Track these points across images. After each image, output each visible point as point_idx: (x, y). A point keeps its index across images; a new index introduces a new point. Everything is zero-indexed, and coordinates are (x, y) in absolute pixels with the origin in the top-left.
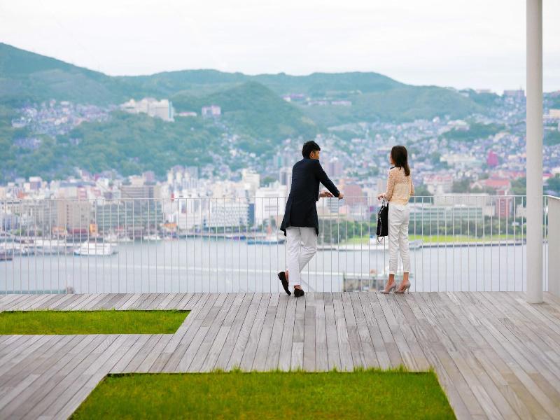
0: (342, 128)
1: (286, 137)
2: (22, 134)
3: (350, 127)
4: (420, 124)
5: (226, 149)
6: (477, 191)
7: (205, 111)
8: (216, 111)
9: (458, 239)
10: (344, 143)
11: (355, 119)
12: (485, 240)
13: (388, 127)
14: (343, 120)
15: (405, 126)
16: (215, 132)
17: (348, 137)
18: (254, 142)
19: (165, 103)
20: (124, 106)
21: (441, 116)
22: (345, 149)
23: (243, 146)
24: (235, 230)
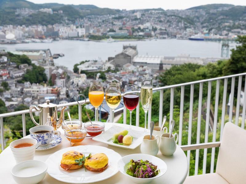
0: (88, 16)
1: (77, 18)
2: (18, 16)
3: (90, 16)
4: (105, 16)
5: (65, 20)
6: (124, 30)
7: (59, 12)
8: (62, 12)
9: (125, 40)
10: (90, 20)
11: (91, 14)
12: (130, 40)
13: (98, 16)
14: (88, 15)
15: (102, 16)
16: (62, 17)
17: (90, 18)
18: (71, 19)
19: (50, 10)
20: (40, 10)
21: (110, 14)
22: (90, 21)
23: (68, 20)
24: (76, 37)
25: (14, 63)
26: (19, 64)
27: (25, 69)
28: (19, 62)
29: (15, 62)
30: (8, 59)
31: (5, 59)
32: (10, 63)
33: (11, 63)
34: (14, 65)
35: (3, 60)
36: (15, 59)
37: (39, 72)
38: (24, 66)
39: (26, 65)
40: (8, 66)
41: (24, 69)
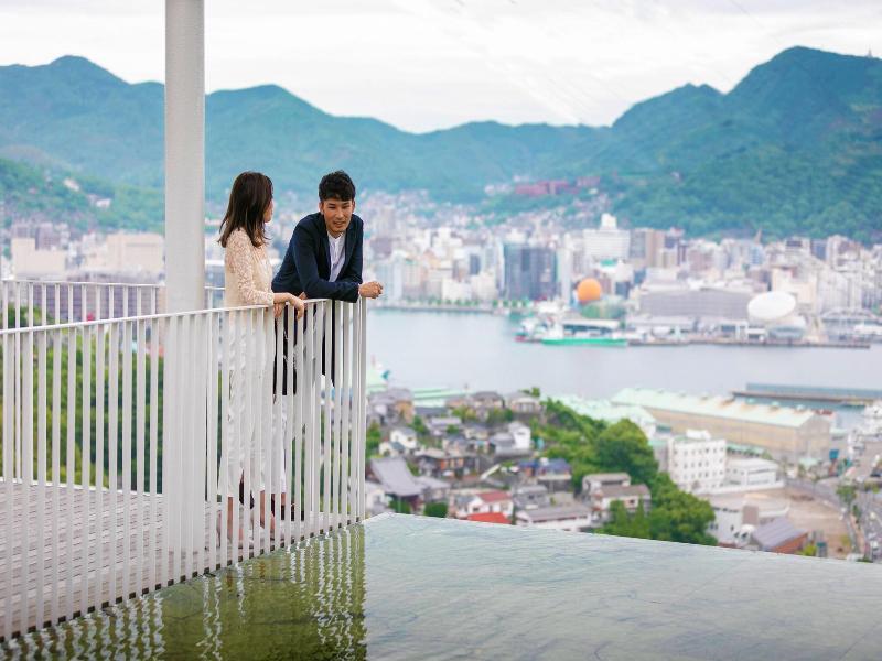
25: (559, 463)
26: (585, 468)
27: (606, 503)
28: (588, 461)
29: (568, 459)
30: (535, 438)
31: (521, 438)
32: (538, 459)
33: (545, 461)
34: (557, 472)
35: (512, 442)
36: (577, 442)
37: (674, 523)
38: (605, 483)
39: (623, 477)
40: (525, 476)
41: (599, 498)
